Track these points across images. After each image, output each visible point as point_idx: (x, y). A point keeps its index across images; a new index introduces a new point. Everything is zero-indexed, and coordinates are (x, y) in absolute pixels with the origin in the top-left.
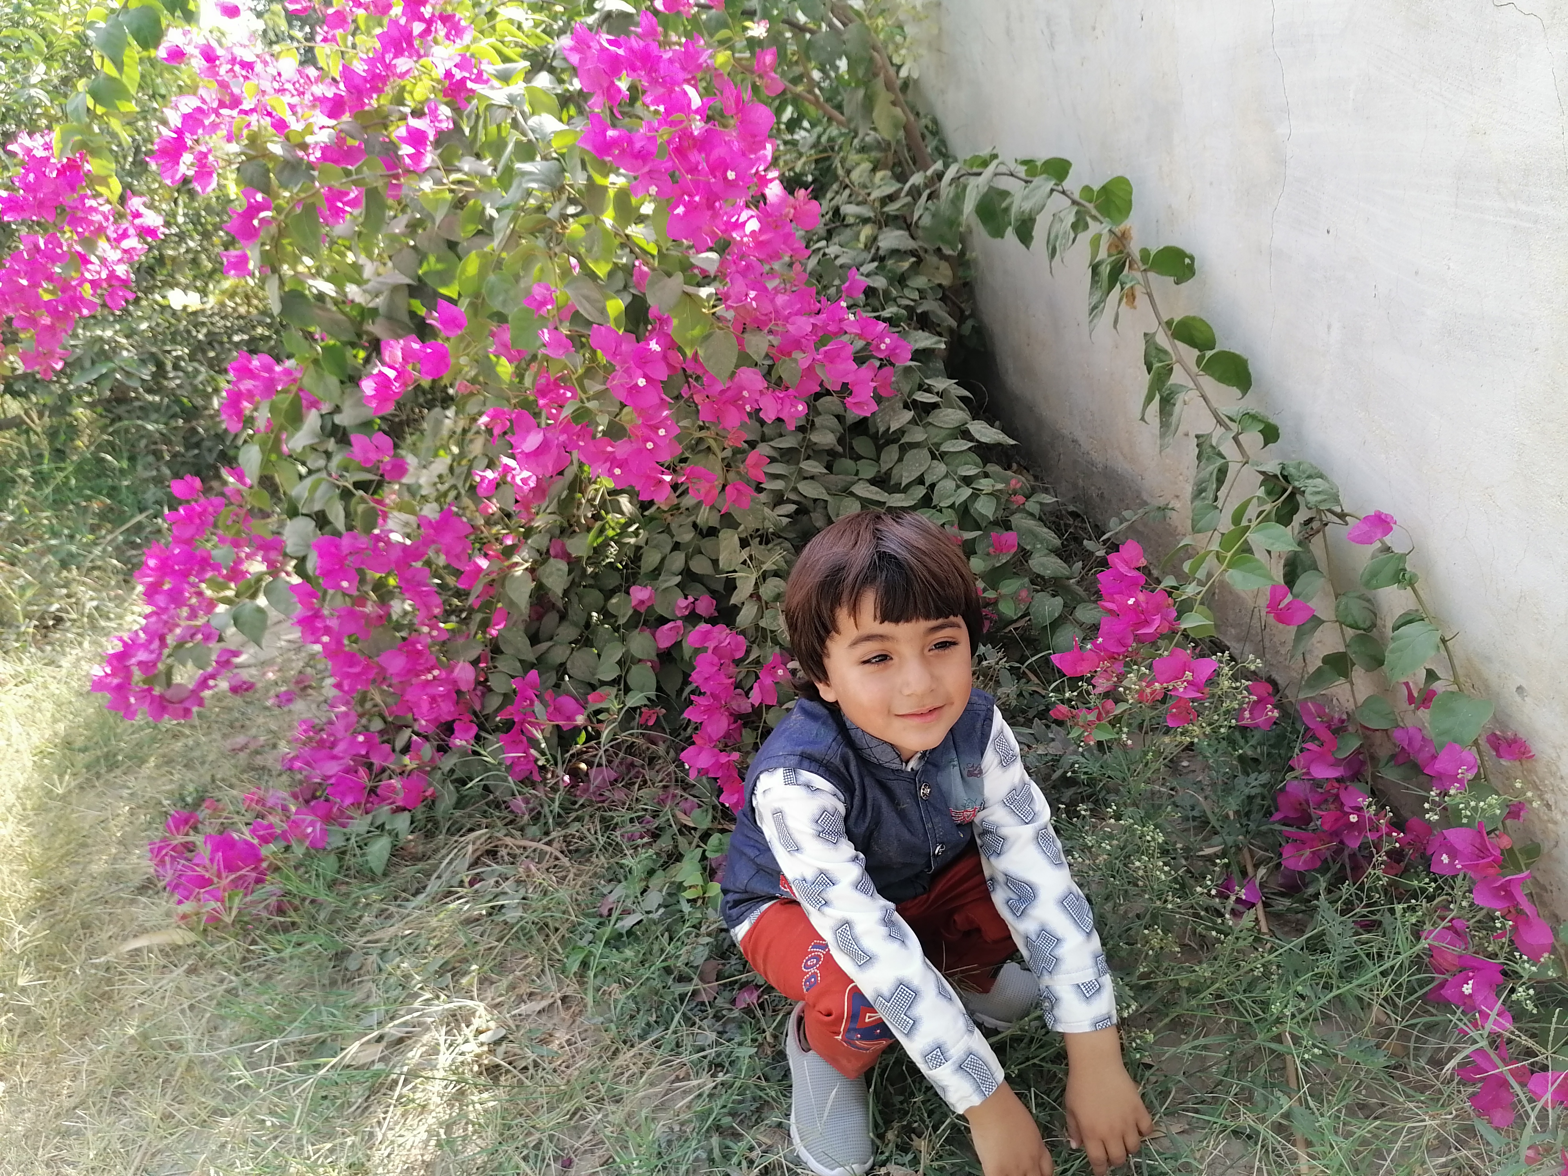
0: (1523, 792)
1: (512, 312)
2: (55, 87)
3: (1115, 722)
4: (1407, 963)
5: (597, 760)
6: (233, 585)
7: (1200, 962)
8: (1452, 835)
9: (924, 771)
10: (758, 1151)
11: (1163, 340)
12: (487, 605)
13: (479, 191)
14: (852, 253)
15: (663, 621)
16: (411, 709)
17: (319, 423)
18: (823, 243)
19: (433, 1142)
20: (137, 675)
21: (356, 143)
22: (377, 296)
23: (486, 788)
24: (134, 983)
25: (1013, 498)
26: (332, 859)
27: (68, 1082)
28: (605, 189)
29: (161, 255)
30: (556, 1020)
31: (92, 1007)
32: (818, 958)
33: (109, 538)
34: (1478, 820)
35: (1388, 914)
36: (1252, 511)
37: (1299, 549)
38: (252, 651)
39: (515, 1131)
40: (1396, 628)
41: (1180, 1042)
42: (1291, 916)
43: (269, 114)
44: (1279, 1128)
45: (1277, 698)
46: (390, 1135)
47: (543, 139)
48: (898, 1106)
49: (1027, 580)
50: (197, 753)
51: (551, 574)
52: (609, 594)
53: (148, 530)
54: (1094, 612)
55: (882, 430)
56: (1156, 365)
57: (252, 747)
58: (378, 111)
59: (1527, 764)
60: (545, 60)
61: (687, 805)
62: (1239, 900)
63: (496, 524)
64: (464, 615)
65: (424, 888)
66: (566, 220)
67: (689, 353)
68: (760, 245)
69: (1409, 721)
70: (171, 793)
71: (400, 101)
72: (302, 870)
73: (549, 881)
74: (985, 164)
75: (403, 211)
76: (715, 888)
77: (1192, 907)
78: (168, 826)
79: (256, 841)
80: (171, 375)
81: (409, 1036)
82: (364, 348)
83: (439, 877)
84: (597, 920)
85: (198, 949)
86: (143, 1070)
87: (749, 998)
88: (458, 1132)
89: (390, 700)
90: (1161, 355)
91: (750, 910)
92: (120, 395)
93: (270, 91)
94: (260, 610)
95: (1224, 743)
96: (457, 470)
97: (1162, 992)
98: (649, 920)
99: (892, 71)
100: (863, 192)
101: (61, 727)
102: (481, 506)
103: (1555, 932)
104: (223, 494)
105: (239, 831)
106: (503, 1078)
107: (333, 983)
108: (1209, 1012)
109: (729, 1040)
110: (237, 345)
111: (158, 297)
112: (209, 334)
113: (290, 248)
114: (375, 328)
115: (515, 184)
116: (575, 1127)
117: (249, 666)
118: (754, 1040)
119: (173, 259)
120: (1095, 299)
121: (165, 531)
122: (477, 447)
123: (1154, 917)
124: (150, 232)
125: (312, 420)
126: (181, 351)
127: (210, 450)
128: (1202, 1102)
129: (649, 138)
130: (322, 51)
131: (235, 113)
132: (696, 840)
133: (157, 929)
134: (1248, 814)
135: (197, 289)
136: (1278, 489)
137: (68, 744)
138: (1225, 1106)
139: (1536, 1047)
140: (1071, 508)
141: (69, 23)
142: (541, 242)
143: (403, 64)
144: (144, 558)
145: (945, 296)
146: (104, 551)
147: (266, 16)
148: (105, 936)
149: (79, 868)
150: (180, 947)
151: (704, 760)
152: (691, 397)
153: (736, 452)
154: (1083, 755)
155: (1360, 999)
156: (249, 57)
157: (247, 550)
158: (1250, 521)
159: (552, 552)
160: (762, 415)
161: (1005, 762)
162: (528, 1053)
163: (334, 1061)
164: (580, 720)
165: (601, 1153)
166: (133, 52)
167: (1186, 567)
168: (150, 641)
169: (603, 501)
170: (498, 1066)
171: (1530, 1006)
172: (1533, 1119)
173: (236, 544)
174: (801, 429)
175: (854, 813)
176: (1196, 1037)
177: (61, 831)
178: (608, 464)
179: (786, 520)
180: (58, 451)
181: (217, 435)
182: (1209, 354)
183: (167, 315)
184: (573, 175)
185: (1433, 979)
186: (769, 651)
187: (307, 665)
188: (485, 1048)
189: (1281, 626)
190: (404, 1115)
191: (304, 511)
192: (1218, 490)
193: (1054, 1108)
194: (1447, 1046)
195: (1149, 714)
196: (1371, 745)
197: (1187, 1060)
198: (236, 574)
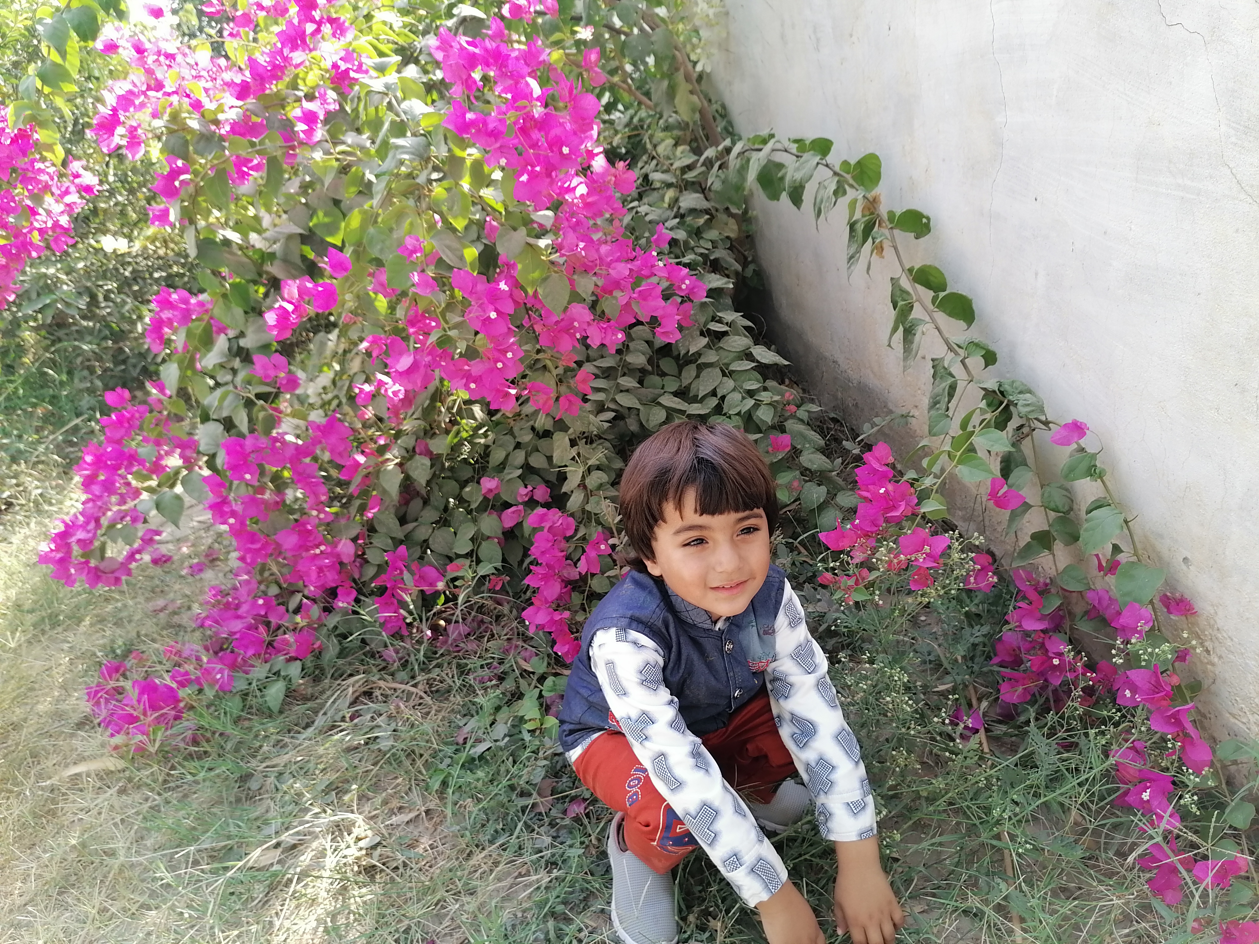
0: (1188, 640)
1: (389, 257)
2: (8, 70)
3: (870, 586)
4: (1098, 776)
5: (454, 618)
6: (155, 477)
7: (936, 776)
8: (1132, 674)
9: (729, 630)
10: (586, 932)
11: (905, 283)
12: (364, 493)
13: (360, 160)
14: (659, 211)
15: (507, 505)
16: (301, 578)
17: (227, 346)
18: (636, 203)
19: (321, 929)
20: (76, 550)
21: (259, 120)
22: (275, 243)
23: (363, 641)
24: (74, 801)
25: (787, 407)
26: (238, 699)
27: (19, 884)
28: (463, 160)
29: (95, 207)
30: (421, 828)
31: (39, 822)
32: (639, 779)
33: (51, 437)
34: (1153, 663)
35: (1083, 737)
36: (976, 420)
37: (1013, 450)
38: (169, 530)
39: (389, 919)
40: (1089, 512)
41: (921, 840)
42: (1007, 739)
43: (188, 96)
44: (999, 908)
45: (995, 566)
46: (287, 924)
47: (413, 120)
48: (698, 894)
49: (798, 472)
50: (124, 614)
51: (417, 468)
52: (463, 484)
53: (83, 431)
54: (852, 498)
55: (683, 352)
56: (901, 303)
57: (170, 609)
58: (278, 94)
59: (1191, 619)
60: (412, 54)
61: (527, 654)
62: (966, 728)
63: (370, 427)
64: (344, 501)
65: (313, 722)
66: (431, 184)
67: (530, 291)
68: (587, 205)
69: (1099, 585)
70: (104, 646)
71: (294, 86)
72: (213, 708)
73: (416, 716)
74: (765, 142)
75: (296, 173)
76: (551, 721)
77: (929, 732)
78: (102, 673)
79: (174, 685)
80: (103, 305)
81: (301, 843)
82: (264, 285)
83: (325, 714)
84: (454, 747)
85: (127, 773)
86: (83, 872)
87: (577, 809)
88: (341, 920)
89: (285, 570)
90: (904, 295)
91: (582, 738)
92: (60, 321)
93: (189, 77)
94: (178, 497)
95: (954, 602)
96: (339, 384)
97: (906, 801)
98: (497, 747)
99: (690, 66)
100: (668, 162)
101: (12, 593)
102: (359, 412)
103: (1214, 752)
104: (145, 402)
105: (161, 677)
106: (378, 876)
107: (238, 800)
108: (944, 816)
109: (562, 843)
110: (157, 281)
111: (92, 242)
112: (134, 271)
113: (204, 204)
114: (274, 269)
115: (390, 155)
116: (437, 915)
117: (167, 542)
118: (582, 843)
119: (105, 211)
120: (852, 250)
121: (97, 432)
122: (355, 365)
123: (900, 740)
124: (88, 189)
125: (221, 343)
126: (111, 285)
127: (135, 366)
128: (938, 888)
129: (500, 120)
130: (231, 45)
131: (160, 94)
132: (534, 682)
133: (92, 757)
134: (972, 659)
135: (125, 236)
136: (996, 402)
137: (18, 606)
138: (956, 891)
139: (1199, 841)
140: (832, 415)
141: (20, 18)
142: (411, 202)
143: (297, 56)
144: (80, 454)
145: (733, 246)
146: (47, 448)
147: (181, 13)
148: (50, 763)
149: (28, 708)
150: (112, 772)
151: (542, 618)
152: (532, 326)
153: (567, 370)
154: (843, 612)
155: (1062, 805)
156: (172, 50)
157: (166, 448)
158: (974, 427)
159: (417, 450)
160: (589, 341)
161: (793, 624)
162: (399, 856)
163: (240, 864)
164: (441, 585)
165: (458, 935)
166: (74, 42)
167: (925, 463)
168: (87, 523)
169: (460, 409)
170: (374, 866)
171: (1194, 809)
172: (1197, 898)
173: (158, 443)
174: (619, 352)
175: (671, 665)
176: (933, 837)
177: (13, 677)
178: (464, 380)
179: (606, 425)
180: (9, 366)
181: (140, 354)
182: (942, 294)
183: (100, 256)
184: (438, 148)
185: (1118, 789)
186: (593, 529)
187: (216, 541)
188: (364, 852)
189: (998, 509)
190: (298, 907)
191: (215, 417)
192: (949, 402)
193: (821, 894)
194: (1130, 841)
195: (897, 579)
196: (1069, 604)
197: (927, 855)
198: (157, 468)
